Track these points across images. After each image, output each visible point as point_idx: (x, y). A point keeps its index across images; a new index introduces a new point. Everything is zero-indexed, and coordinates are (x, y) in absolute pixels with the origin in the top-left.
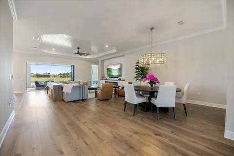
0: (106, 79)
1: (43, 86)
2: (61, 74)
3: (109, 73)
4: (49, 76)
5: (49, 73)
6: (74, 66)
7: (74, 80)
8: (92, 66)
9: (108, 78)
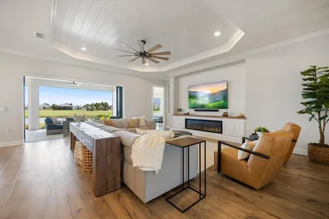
0: (188, 114)
1: (61, 127)
2: (88, 105)
3: (193, 101)
4: (70, 108)
5: (71, 104)
6: (121, 88)
7: (121, 117)
8: (154, 88)
9: (192, 111)
